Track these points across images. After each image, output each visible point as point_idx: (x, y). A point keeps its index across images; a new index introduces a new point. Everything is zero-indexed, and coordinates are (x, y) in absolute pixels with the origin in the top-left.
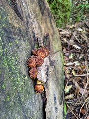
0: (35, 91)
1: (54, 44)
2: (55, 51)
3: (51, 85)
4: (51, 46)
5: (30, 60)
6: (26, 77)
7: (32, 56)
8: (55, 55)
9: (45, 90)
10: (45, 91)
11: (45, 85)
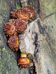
0: (19, 66)
1: (46, 4)
2: (47, 14)
3: (42, 58)
4: (41, 8)
5: (8, 25)
6: (4, 49)
7: (11, 20)
8: (48, 20)
9: (34, 65)
10: (34, 67)
11: (33, 58)
